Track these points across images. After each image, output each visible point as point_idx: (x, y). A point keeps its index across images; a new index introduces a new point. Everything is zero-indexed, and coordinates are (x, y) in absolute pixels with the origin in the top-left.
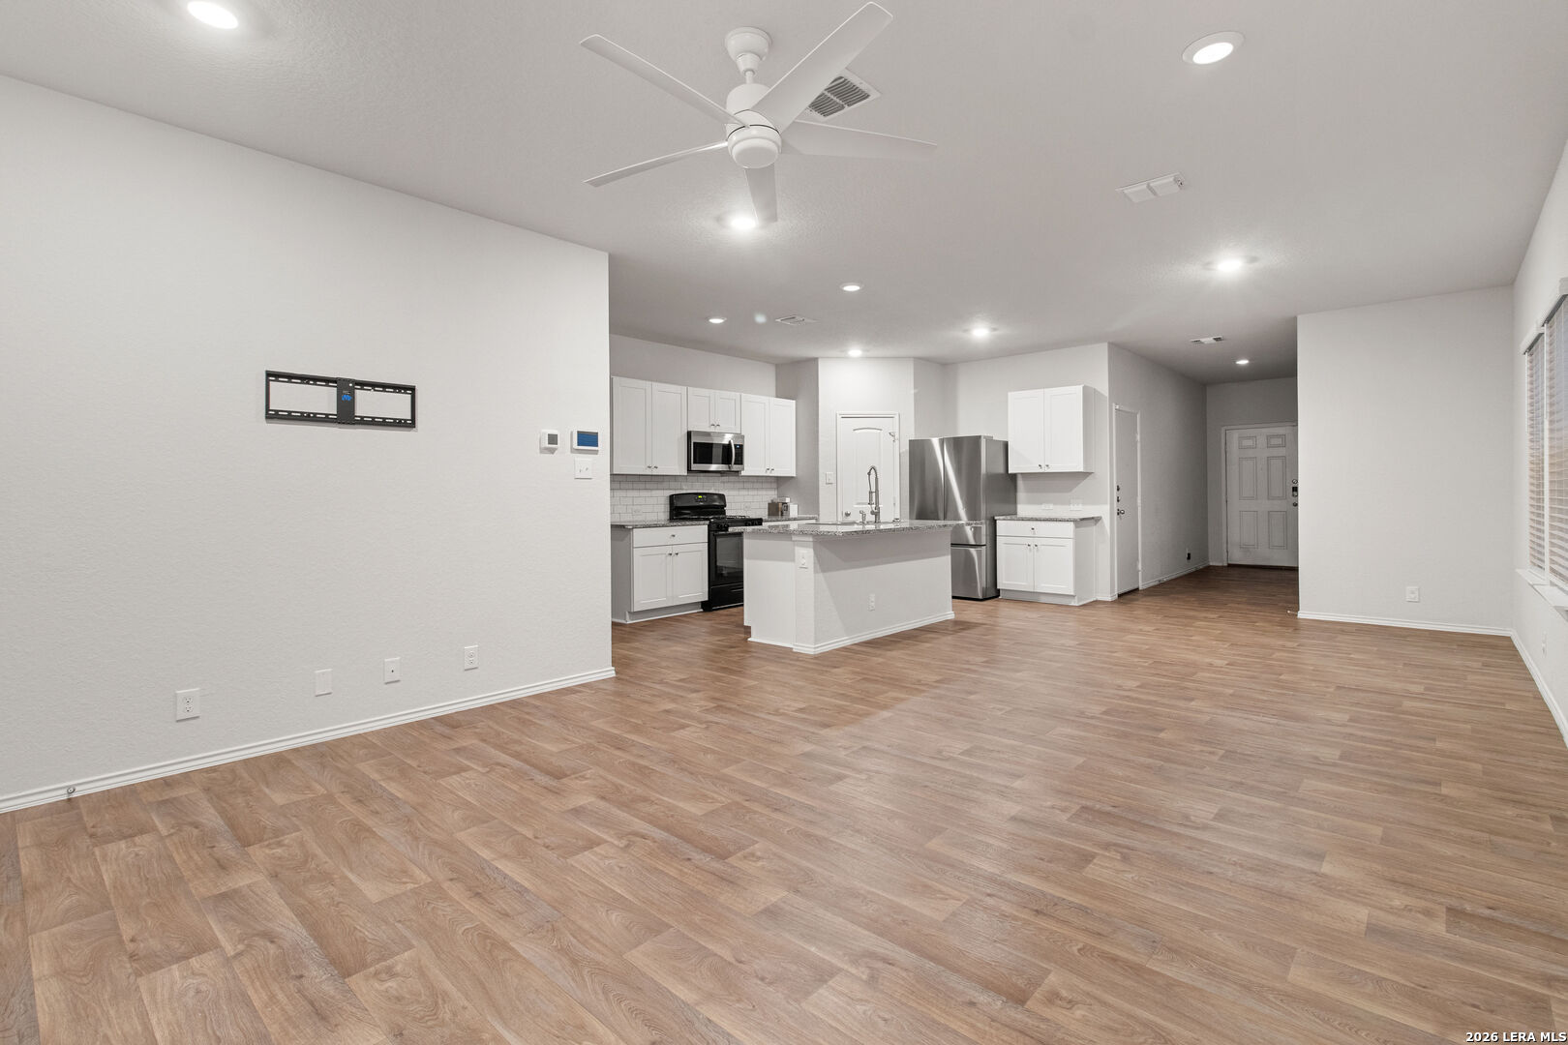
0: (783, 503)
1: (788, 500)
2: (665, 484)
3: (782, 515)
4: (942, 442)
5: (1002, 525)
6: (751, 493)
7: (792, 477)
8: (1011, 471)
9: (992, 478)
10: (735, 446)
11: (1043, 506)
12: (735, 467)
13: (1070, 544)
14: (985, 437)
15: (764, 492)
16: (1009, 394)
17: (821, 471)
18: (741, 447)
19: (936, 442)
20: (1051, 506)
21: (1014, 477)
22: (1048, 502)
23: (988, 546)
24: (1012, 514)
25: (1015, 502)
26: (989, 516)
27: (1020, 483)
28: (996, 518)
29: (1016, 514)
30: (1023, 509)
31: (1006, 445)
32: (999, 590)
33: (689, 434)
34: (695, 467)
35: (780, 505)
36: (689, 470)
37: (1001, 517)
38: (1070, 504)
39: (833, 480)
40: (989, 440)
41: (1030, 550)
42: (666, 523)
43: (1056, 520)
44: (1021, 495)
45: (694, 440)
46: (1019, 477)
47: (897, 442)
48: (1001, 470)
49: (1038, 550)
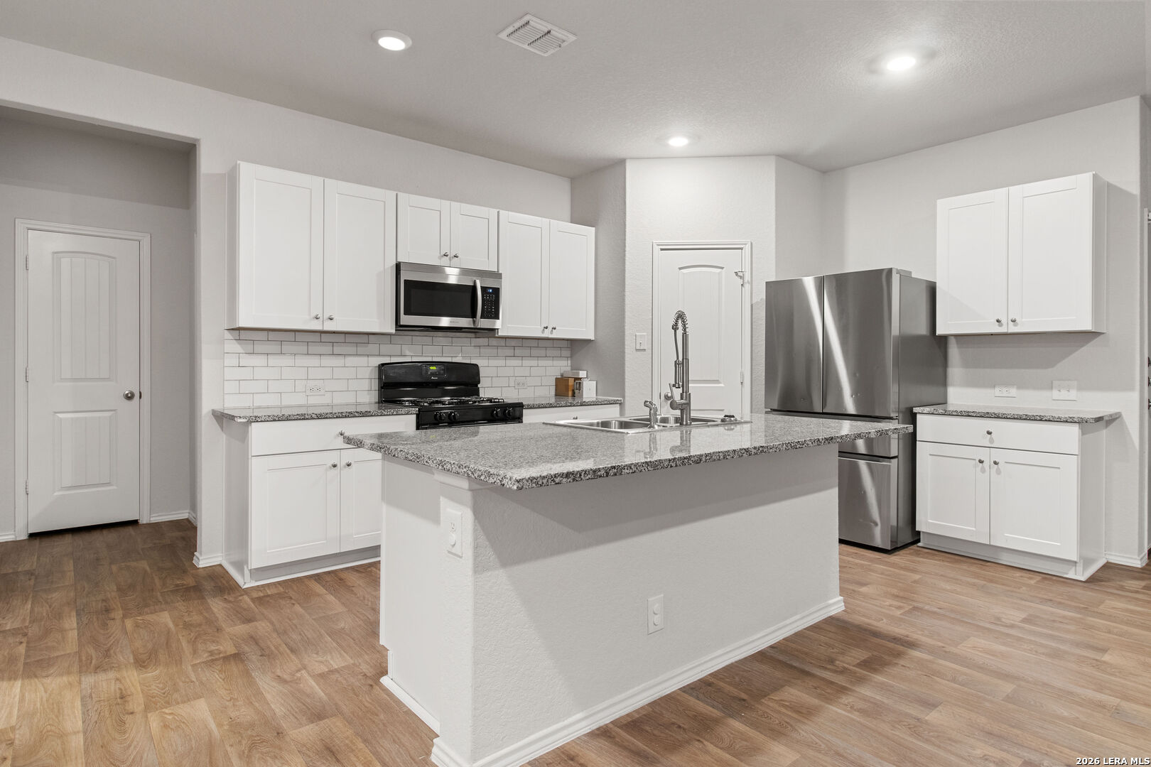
0: (576, 379)
1: (582, 374)
2: (372, 348)
3: (573, 395)
4: (820, 283)
5: (927, 424)
6: (527, 362)
7: (589, 341)
8: (940, 331)
9: (907, 342)
10: (484, 289)
11: (997, 391)
12: (484, 323)
13: (1071, 466)
14: (898, 272)
15: (548, 362)
16: (939, 202)
17: (627, 332)
18: (496, 291)
19: (809, 284)
20: (1013, 391)
21: (944, 340)
22: (1007, 384)
23: (901, 457)
24: (939, 404)
25: (944, 383)
26: (903, 406)
27: (954, 351)
28: (916, 410)
29: (944, 402)
30: (958, 396)
31: (932, 290)
32: (919, 532)
33: (398, 266)
34: (406, 320)
35: (571, 382)
36: (398, 325)
37: (927, 409)
38: (1051, 388)
39: (646, 346)
40: (906, 277)
41: (983, 471)
42: (373, 408)
43: (1041, 419)
44: (955, 371)
45: (405, 276)
46: (952, 342)
47: (747, 286)
48: (923, 330)
49: (998, 472)
